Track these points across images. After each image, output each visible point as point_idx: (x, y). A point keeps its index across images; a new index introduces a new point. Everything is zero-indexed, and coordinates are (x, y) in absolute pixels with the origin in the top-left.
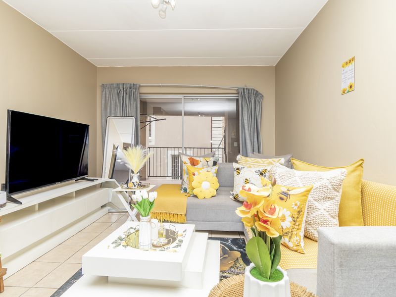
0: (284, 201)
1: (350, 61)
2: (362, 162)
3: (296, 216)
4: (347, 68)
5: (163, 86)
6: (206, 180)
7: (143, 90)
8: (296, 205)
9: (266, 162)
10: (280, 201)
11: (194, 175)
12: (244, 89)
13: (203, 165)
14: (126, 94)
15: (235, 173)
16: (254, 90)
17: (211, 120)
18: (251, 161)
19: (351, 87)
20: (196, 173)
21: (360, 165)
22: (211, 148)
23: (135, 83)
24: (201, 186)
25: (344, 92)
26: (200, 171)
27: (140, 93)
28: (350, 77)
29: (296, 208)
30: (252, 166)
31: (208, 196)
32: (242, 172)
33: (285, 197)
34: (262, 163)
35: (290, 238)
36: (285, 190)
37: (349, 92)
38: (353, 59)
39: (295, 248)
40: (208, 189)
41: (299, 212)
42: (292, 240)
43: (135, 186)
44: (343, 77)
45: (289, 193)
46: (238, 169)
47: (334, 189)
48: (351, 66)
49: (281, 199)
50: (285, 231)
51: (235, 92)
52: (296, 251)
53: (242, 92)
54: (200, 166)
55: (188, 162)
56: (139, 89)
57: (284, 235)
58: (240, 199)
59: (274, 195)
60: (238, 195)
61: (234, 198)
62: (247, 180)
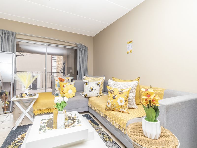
0: (121, 95)
1: (131, 42)
2: (139, 78)
3: (126, 100)
4: (129, 44)
5: (33, 36)
6: (70, 89)
7: (18, 36)
8: (126, 95)
9: (97, 79)
10: (119, 95)
11: (64, 86)
12: (80, 45)
13: (66, 81)
14: (5, 37)
15: (85, 85)
16: (85, 46)
17: (52, 58)
18: (90, 79)
19: (131, 51)
20: (65, 86)
21: (139, 80)
22: (52, 72)
23: (12, 31)
24: (68, 92)
25: (128, 53)
26: (67, 84)
27: (16, 38)
28: (131, 47)
29: (126, 97)
30: (91, 81)
31: (71, 96)
32: (89, 84)
33: (121, 93)
34: (95, 79)
35: (125, 108)
36: (121, 90)
37: (130, 53)
38: (132, 41)
39: (126, 112)
40: (71, 93)
41: (127, 98)
42: (125, 109)
43: (27, 96)
44: (127, 47)
45: (123, 91)
46: (86, 83)
47: (135, 88)
48: (131, 44)
49: (120, 94)
50: (122, 106)
51: (75, 45)
52: (127, 113)
53: (79, 46)
54: (65, 82)
55: (58, 80)
56: (15, 35)
57: (122, 108)
58: (88, 96)
59: (116, 93)
60: (87, 94)
61: (85, 96)
62: (91, 87)
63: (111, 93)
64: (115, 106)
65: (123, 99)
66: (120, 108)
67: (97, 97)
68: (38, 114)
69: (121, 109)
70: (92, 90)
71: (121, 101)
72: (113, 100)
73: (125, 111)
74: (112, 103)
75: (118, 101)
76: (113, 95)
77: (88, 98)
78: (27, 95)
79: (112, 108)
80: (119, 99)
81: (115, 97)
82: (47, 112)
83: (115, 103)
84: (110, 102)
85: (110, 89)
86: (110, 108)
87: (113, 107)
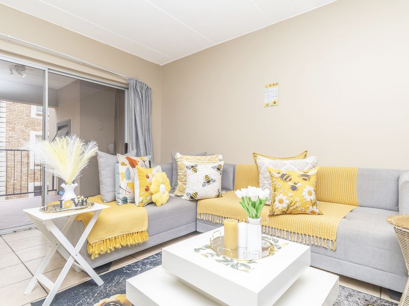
1: (274, 85)
2: (306, 153)
4: (270, 89)
6: (162, 183)
10: (303, 181)
11: (148, 177)
12: (136, 81)
13: (142, 166)
16: (145, 85)
19: (275, 103)
20: (150, 175)
25: (267, 105)
28: (274, 95)
29: (315, 184)
31: (165, 200)
32: (199, 169)
33: (307, 178)
37: (272, 106)
38: (277, 84)
40: (164, 193)
43: (76, 205)
44: (266, 94)
45: (308, 174)
46: (192, 167)
48: (275, 88)
50: (313, 202)
51: (125, 82)
55: (127, 162)
57: (313, 205)
58: (198, 197)
59: (296, 178)
60: (197, 193)
61: (192, 198)
62: (207, 177)
63: (286, 179)
64: (297, 204)
65: (312, 189)
66: (308, 206)
67: (218, 197)
68: (99, 254)
69: (311, 207)
70: (209, 182)
71: (310, 194)
72: (291, 193)
73: (317, 211)
74: (292, 199)
75: (303, 194)
76: (291, 183)
77: (197, 201)
78: (74, 202)
79: (291, 208)
80: (305, 189)
81: (297, 186)
82: (122, 246)
83: (297, 199)
84: (284, 198)
85: (279, 173)
86: (285, 210)
87: (294, 207)
